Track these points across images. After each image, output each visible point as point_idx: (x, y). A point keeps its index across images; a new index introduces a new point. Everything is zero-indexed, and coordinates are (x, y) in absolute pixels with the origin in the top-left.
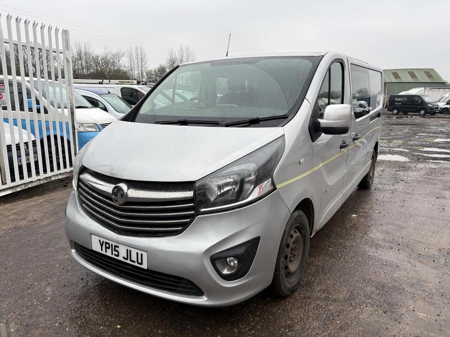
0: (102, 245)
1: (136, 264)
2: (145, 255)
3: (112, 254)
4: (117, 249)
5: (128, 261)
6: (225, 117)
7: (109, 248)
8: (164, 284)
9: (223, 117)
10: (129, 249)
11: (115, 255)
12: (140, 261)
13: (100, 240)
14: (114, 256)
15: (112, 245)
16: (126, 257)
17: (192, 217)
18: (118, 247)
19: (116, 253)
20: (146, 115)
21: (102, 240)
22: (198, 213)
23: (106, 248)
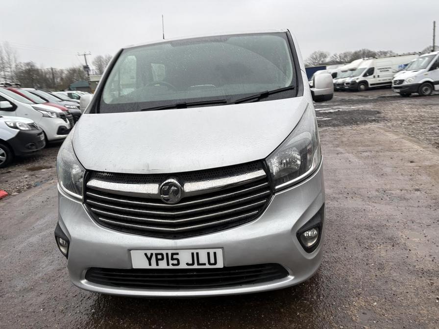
0: (149, 259)
1: (208, 266)
2: (219, 252)
3: (168, 265)
4: (175, 257)
5: (196, 266)
6: (229, 94)
7: (162, 259)
8: (242, 278)
9: (227, 95)
10: (195, 251)
11: (173, 265)
12: (212, 261)
13: (146, 254)
14: (171, 267)
15: (167, 254)
16: (191, 262)
17: (268, 197)
18: (177, 254)
19: (175, 262)
20: (112, 105)
21: (149, 253)
22: (274, 192)
23: (157, 260)
